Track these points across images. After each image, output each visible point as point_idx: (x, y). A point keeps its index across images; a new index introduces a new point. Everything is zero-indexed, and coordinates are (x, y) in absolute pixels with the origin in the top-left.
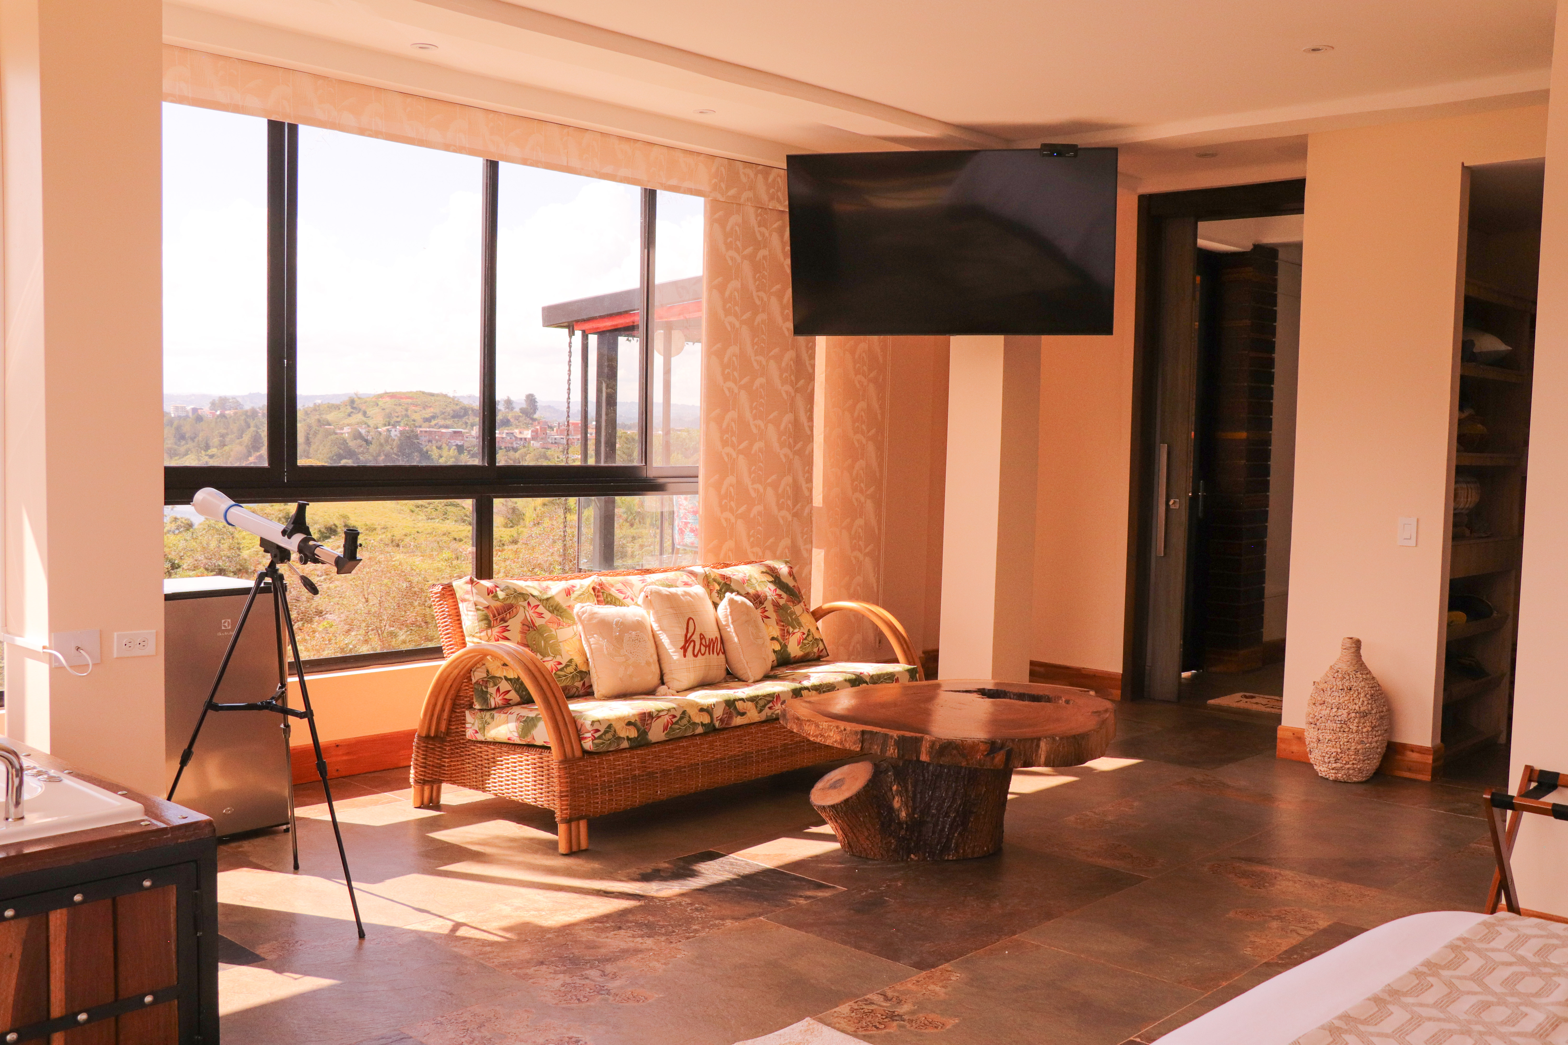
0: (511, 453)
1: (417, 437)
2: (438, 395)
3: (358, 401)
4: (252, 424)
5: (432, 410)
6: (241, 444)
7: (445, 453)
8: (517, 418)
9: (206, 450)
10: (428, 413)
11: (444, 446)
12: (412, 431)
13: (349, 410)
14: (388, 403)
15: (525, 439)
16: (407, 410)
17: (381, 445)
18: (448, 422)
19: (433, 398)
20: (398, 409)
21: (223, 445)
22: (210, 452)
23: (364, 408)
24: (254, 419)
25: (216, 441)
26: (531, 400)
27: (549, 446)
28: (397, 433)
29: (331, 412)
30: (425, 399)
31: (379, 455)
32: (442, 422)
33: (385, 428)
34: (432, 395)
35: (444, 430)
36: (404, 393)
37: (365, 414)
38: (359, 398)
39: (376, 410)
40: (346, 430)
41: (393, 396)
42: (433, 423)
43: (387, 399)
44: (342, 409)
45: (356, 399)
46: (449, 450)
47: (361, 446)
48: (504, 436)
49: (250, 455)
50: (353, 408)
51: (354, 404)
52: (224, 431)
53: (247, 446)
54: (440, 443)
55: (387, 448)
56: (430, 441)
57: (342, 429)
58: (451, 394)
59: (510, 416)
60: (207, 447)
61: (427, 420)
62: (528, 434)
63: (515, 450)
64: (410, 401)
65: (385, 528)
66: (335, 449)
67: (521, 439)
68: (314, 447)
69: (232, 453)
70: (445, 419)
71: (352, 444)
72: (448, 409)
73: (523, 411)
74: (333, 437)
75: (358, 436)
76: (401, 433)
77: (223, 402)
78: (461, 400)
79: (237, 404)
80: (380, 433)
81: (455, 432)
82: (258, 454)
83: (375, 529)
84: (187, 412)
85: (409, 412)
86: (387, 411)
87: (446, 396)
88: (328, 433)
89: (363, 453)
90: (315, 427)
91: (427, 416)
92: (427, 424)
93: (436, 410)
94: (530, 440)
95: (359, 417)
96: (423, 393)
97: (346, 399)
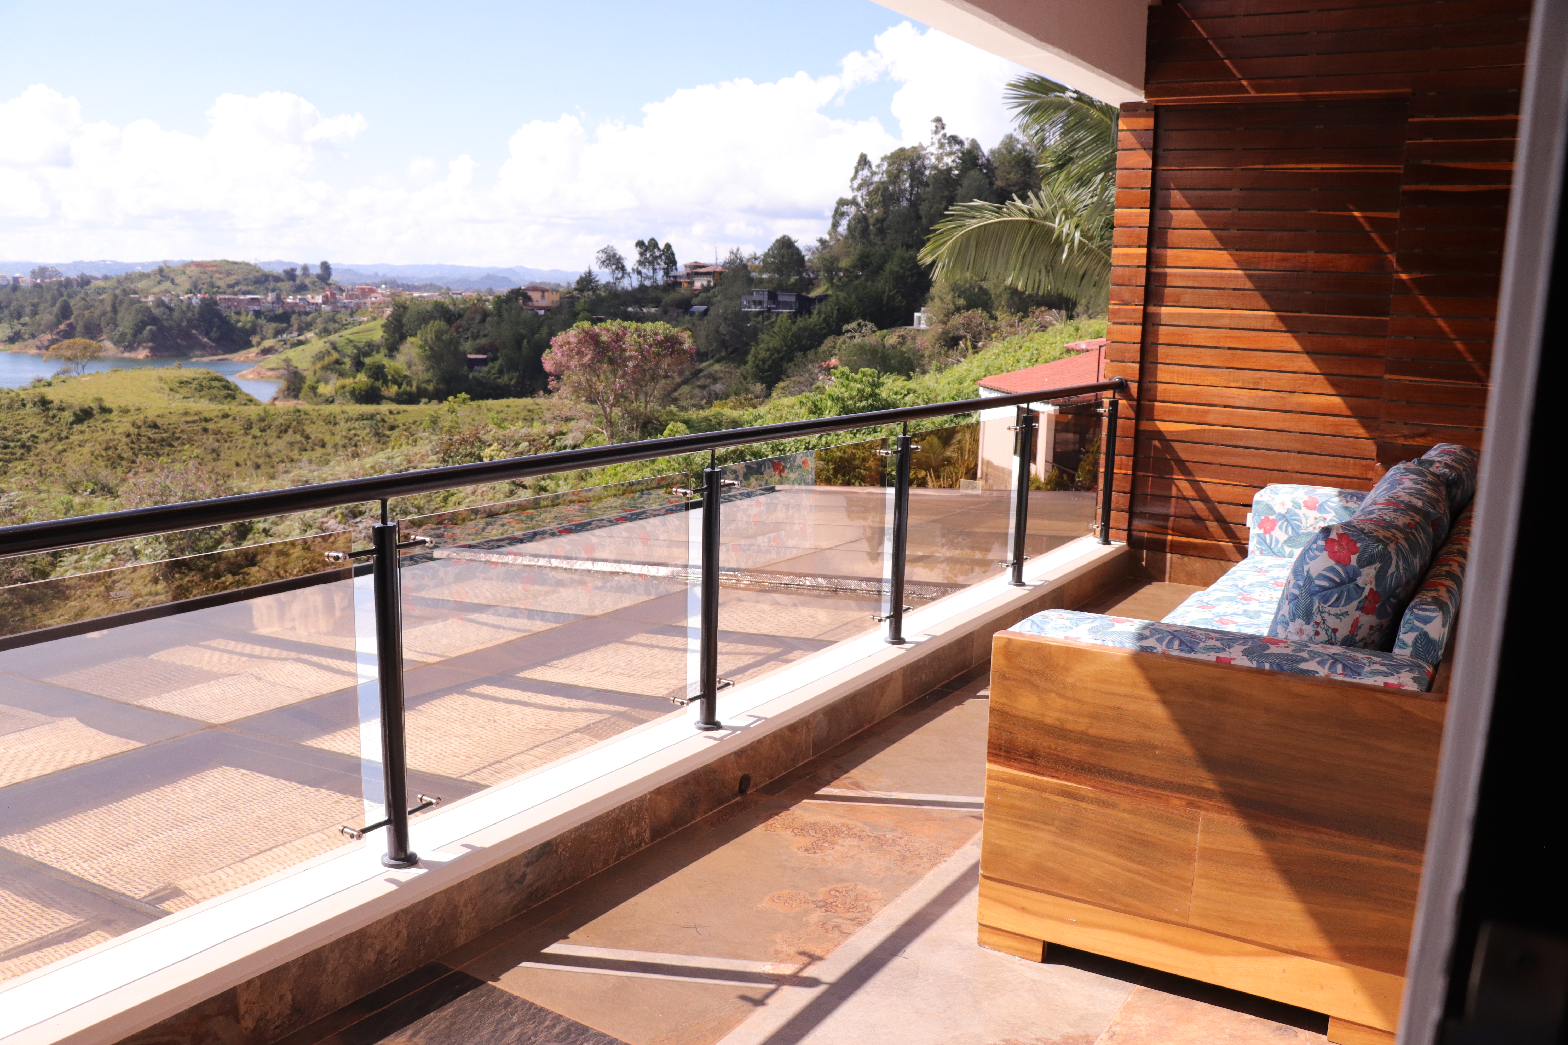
0: (303, 317)
1: (216, 303)
2: (240, 263)
3: (166, 270)
4: (65, 294)
5: (235, 277)
6: (51, 313)
7: (243, 318)
8: (313, 283)
9: (18, 319)
10: (232, 280)
11: (243, 311)
12: (211, 298)
13: (159, 278)
14: (194, 271)
15: (317, 304)
16: (211, 277)
17: (183, 312)
18: (250, 288)
19: (236, 266)
20: (204, 276)
21: (34, 313)
22: (22, 320)
23: (172, 275)
24: (66, 289)
25: (28, 310)
26: (325, 266)
27: (339, 309)
28: (198, 301)
29: (142, 280)
30: (227, 268)
31: (181, 321)
32: (244, 288)
33: (186, 296)
34: (235, 263)
35: (242, 297)
36: (209, 262)
37: (173, 281)
38: (168, 267)
39: (184, 278)
40: (151, 298)
41: (199, 265)
42: (237, 289)
43: (194, 268)
44: (152, 277)
45: (165, 268)
46: (247, 314)
47: (164, 314)
48: (298, 301)
49: (60, 323)
50: (162, 276)
51: (163, 273)
52: (36, 301)
53: (57, 315)
54: (238, 309)
55: (189, 315)
56: (229, 307)
57: (146, 297)
58: (252, 262)
59: (307, 281)
60: (19, 316)
61: (231, 286)
62: (319, 299)
63: (307, 314)
64: (215, 269)
65: (139, 409)
66: (140, 317)
67: (313, 304)
68: (120, 314)
69: (43, 322)
70: (247, 285)
71: (156, 311)
72: (250, 276)
73: (319, 277)
74: (138, 306)
75: (160, 303)
76: (203, 300)
77: (42, 271)
78: (262, 267)
79: (57, 273)
80: (182, 301)
81: (252, 299)
82: (68, 322)
83: (129, 411)
84: (8, 281)
85: (214, 280)
86: (194, 279)
87: (248, 264)
88: (133, 302)
89: (167, 320)
90: (121, 297)
91: (230, 283)
92: (230, 290)
93: (240, 277)
94: (321, 304)
95: (167, 285)
96: (227, 262)
97: (155, 268)
